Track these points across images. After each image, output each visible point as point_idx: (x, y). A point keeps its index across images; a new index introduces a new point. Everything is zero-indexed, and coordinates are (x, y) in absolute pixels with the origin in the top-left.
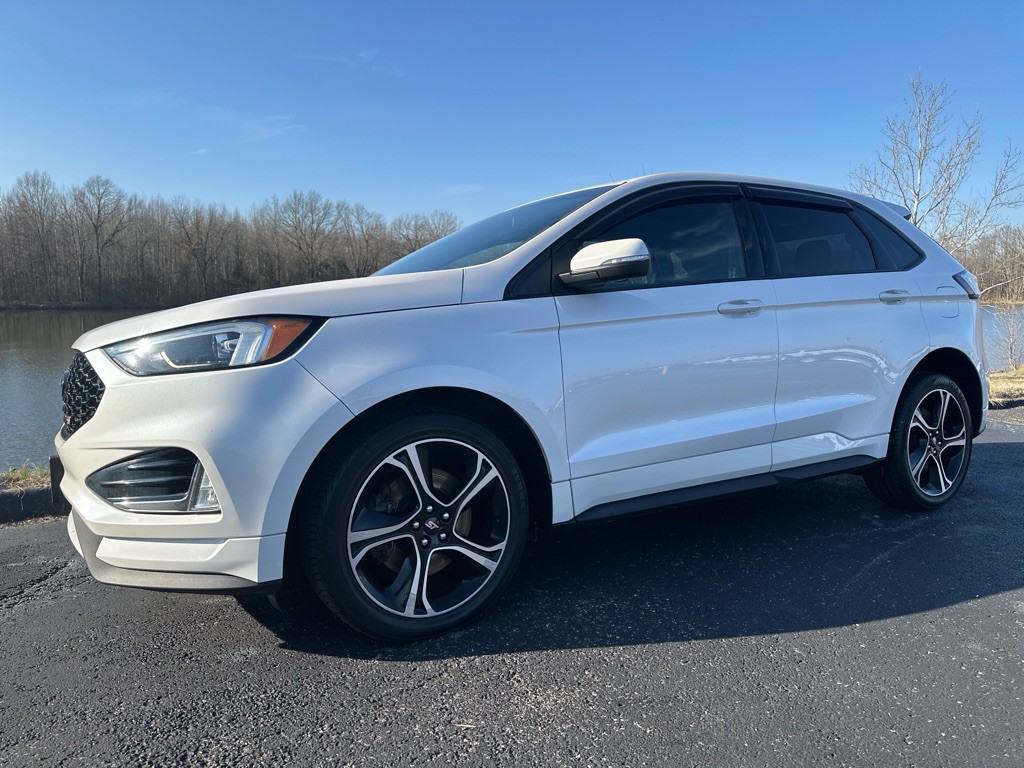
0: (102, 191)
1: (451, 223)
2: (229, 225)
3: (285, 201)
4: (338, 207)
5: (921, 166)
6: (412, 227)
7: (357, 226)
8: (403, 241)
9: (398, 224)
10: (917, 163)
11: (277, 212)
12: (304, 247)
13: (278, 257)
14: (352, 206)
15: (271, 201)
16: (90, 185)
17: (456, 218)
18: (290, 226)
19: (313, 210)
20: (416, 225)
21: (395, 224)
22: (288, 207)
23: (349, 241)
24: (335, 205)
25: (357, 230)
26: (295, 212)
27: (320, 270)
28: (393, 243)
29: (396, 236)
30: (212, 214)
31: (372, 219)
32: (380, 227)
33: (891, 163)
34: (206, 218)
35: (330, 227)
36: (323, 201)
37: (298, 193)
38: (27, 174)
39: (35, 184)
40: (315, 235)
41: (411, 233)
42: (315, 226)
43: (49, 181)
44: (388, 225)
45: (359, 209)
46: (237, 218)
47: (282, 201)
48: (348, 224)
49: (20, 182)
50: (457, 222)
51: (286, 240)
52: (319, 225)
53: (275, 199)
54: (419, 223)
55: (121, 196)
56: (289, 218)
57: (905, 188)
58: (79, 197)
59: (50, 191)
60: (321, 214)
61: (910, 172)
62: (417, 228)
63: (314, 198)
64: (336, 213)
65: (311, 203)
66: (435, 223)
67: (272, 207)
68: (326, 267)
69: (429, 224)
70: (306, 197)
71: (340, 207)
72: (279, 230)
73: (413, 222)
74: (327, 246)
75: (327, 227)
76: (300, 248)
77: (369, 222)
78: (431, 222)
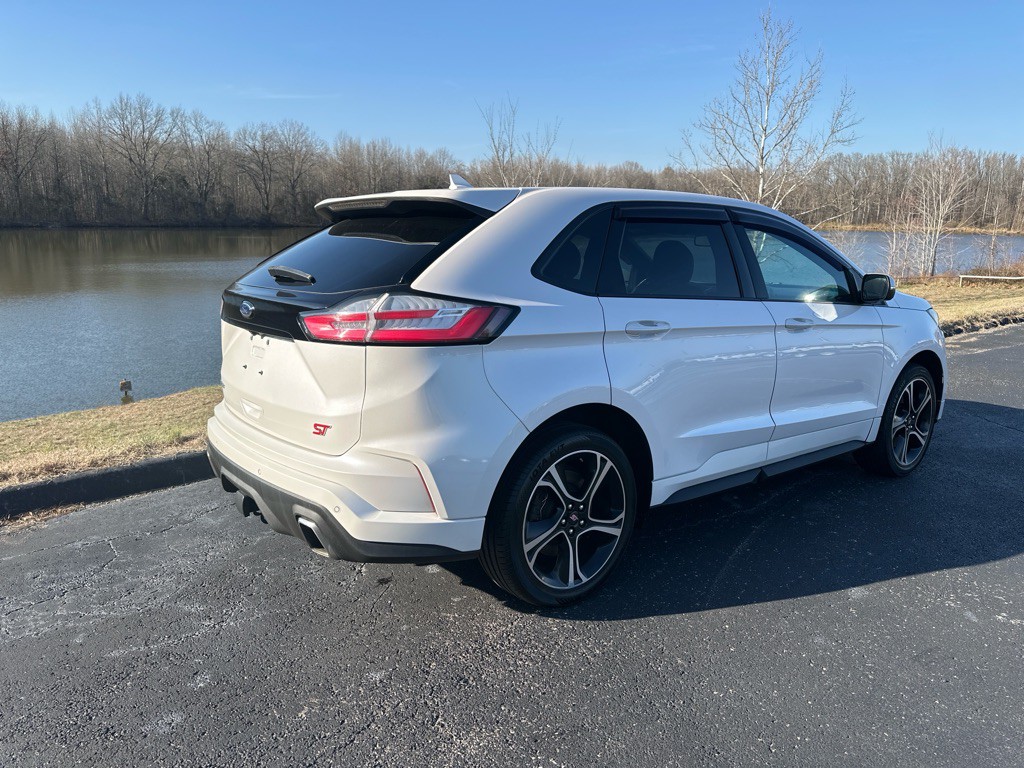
1: (302, 135)
2: (43, 131)
3: (109, 106)
4: (172, 113)
5: (768, 101)
6: (259, 138)
7: (196, 135)
8: (249, 153)
9: (243, 134)
10: (765, 99)
11: (100, 118)
12: (137, 160)
13: (105, 169)
14: (189, 112)
15: (92, 105)
17: (307, 129)
18: (117, 134)
19: (143, 116)
20: (263, 136)
21: (239, 134)
22: (113, 113)
23: (186, 151)
24: (169, 111)
25: (196, 140)
26: (123, 118)
27: (155, 184)
28: (238, 155)
29: (240, 147)
30: (21, 121)
31: (212, 128)
32: (221, 137)
33: (742, 98)
34: (15, 122)
35: (164, 136)
36: (155, 107)
37: (125, 97)
40: (147, 144)
41: (257, 144)
42: (147, 135)
44: (232, 136)
45: (197, 118)
46: (52, 125)
47: (105, 106)
48: (185, 134)
50: (309, 133)
51: (114, 151)
52: (151, 133)
53: (96, 101)
54: (266, 133)
56: (116, 125)
57: (754, 123)
60: (153, 121)
61: (759, 108)
62: (265, 139)
63: (143, 103)
64: (170, 120)
65: (141, 108)
66: (284, 134)
67: (95, 112)
68: (163, 181)
69: (277, 135)
70: (134, 101)
71: (175, 114)
72: (104, 139)
73: (260, 133)
74: (162, 157)
75: (161, 136)
76: (131, 160)
77: (209, 131)
78: (280, 132)
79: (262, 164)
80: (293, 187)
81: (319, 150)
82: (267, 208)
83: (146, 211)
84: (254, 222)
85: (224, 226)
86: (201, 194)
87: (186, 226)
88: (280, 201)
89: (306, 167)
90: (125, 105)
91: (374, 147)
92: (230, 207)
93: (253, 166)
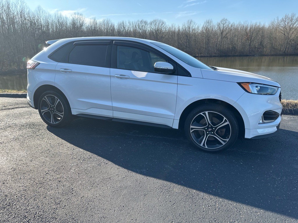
0: (224, 23)
2: (260, 29)
3: (282, 18)
11: (278, 23)
12: (286, 34)
13: (276, 38)
15: (276, 19)
16: (221, 21)
18: (282, 27)
19: (291, 20)
22: (283, 20)
37: (287, 15)
38: (207, 20)
39: (208, 22)
40: (290, 29)
42: (291, 26)
43: (212, 22)
46: (263, 26)
47: (280, 19)
49: (205, 23)
51: (280, 32)
52: (293, 26)
53: (278, 18)
55: (229, 23)
56: (282, 24)
58: (219, 25)
59: (212, 24)
63: (293, 16)
65: (292, 18)
67: (276, 21)
68: (293, 40)
70: (290, 16)
72: (278, 29)
74: (295, 33)
75: (296, 25)
76: (284, 35)
83: (285, 50)
90: (286, 17)
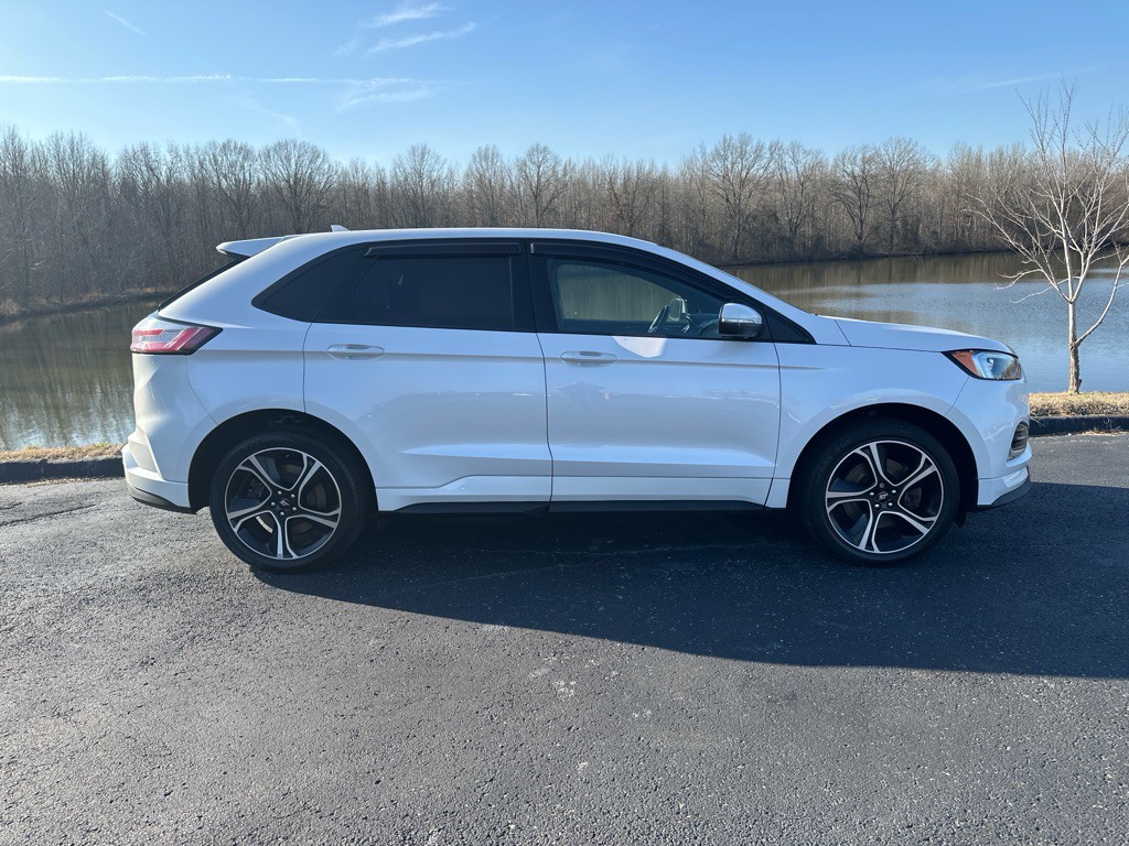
0: (540, 159)
1: (910, 152)
2: (654, 181)
3: (713, 148)
4: (770, 149)
6: (859, 162)
7: (792, 167)
8: (847, 179)
9: (842, 159)
11: (704, 162)
12: (732, 199)
13: (704, 211)
14: (786, 145)
15: (698, 150)
16: (531, 154)
17: (916, 144)
18: (717, 176)
19: (742, 155)
20: (864, 159)
21: (837, 160)
22: (717, 155)
23: (781, 185)
24: (768, 146)
25: (792, 171)
26: (724, 159)
27: (747, 222)
28: (835, 184)
29: (838, 174)
30: (639, 173)
31: (810, 157)
32: (818, 165)
35: (760, 172)
36: (755, 143)
37: (728, 137)
38: (480, 149)
40: (743, 183)
41: (857, 168)
42: (744, 174)
44: (830, 163)
45: (797, 147)
46: (665, 174)
47: (710, 149)
48: (781, 167)
50: (918, 149)
51: (713, 192)
52: (749, 171)
53: (703, 147)
54: (868, 155)
55: (557, 162)
56: (717, 167)
58: (522, 167)
59: (498, 163)
60: (752, 159)
62: (865, 161)
63: (745, 141)
64: (768, 155)
65: (741, 148)
66: (888, 154)
67: (700, 156)
68: (755, 218)
69: (879, 155)
70: (736, 142)
71: (774, 148)
72: (707, 182)
73: (860, 156)
74: (757, 195)
75: (757, 171)
76: (727, 199)
77: (805, 161)
78: (883, 152)
79: (860, 190)
80: (893, 212)
81: (930, 166)
82: (860, 238)
84: (843, 254)
85: (810, 260)
86: (791, 228)
87: (772, 263)
88: (876, 229)
89: (912, 187)
90: (727, 144)
91: (1001, 155)
92: (819, 239)
93: (849, 193)
